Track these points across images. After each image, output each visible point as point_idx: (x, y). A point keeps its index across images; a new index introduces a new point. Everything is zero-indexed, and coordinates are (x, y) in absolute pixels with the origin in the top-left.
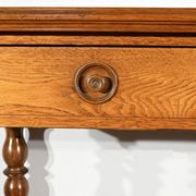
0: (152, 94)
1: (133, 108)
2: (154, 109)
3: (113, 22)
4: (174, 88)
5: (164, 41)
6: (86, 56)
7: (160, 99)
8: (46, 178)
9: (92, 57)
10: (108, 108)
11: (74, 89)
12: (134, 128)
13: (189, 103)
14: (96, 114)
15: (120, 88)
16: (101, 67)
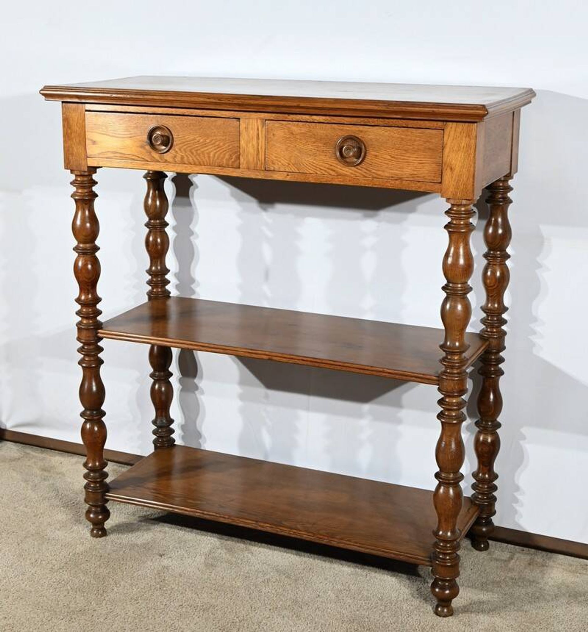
0: (194, 148)
1: (182, 158)
4: (207, 145)
5: (199, 112)
6: (154, 121)
7: (199, 152)
8: (192, 238)
9: (158, 121)
10: (168, 157)
11: (147, 143)
13: (216, 155)
14: (160, 161)
15: (175, 143)
16: (162, 129)
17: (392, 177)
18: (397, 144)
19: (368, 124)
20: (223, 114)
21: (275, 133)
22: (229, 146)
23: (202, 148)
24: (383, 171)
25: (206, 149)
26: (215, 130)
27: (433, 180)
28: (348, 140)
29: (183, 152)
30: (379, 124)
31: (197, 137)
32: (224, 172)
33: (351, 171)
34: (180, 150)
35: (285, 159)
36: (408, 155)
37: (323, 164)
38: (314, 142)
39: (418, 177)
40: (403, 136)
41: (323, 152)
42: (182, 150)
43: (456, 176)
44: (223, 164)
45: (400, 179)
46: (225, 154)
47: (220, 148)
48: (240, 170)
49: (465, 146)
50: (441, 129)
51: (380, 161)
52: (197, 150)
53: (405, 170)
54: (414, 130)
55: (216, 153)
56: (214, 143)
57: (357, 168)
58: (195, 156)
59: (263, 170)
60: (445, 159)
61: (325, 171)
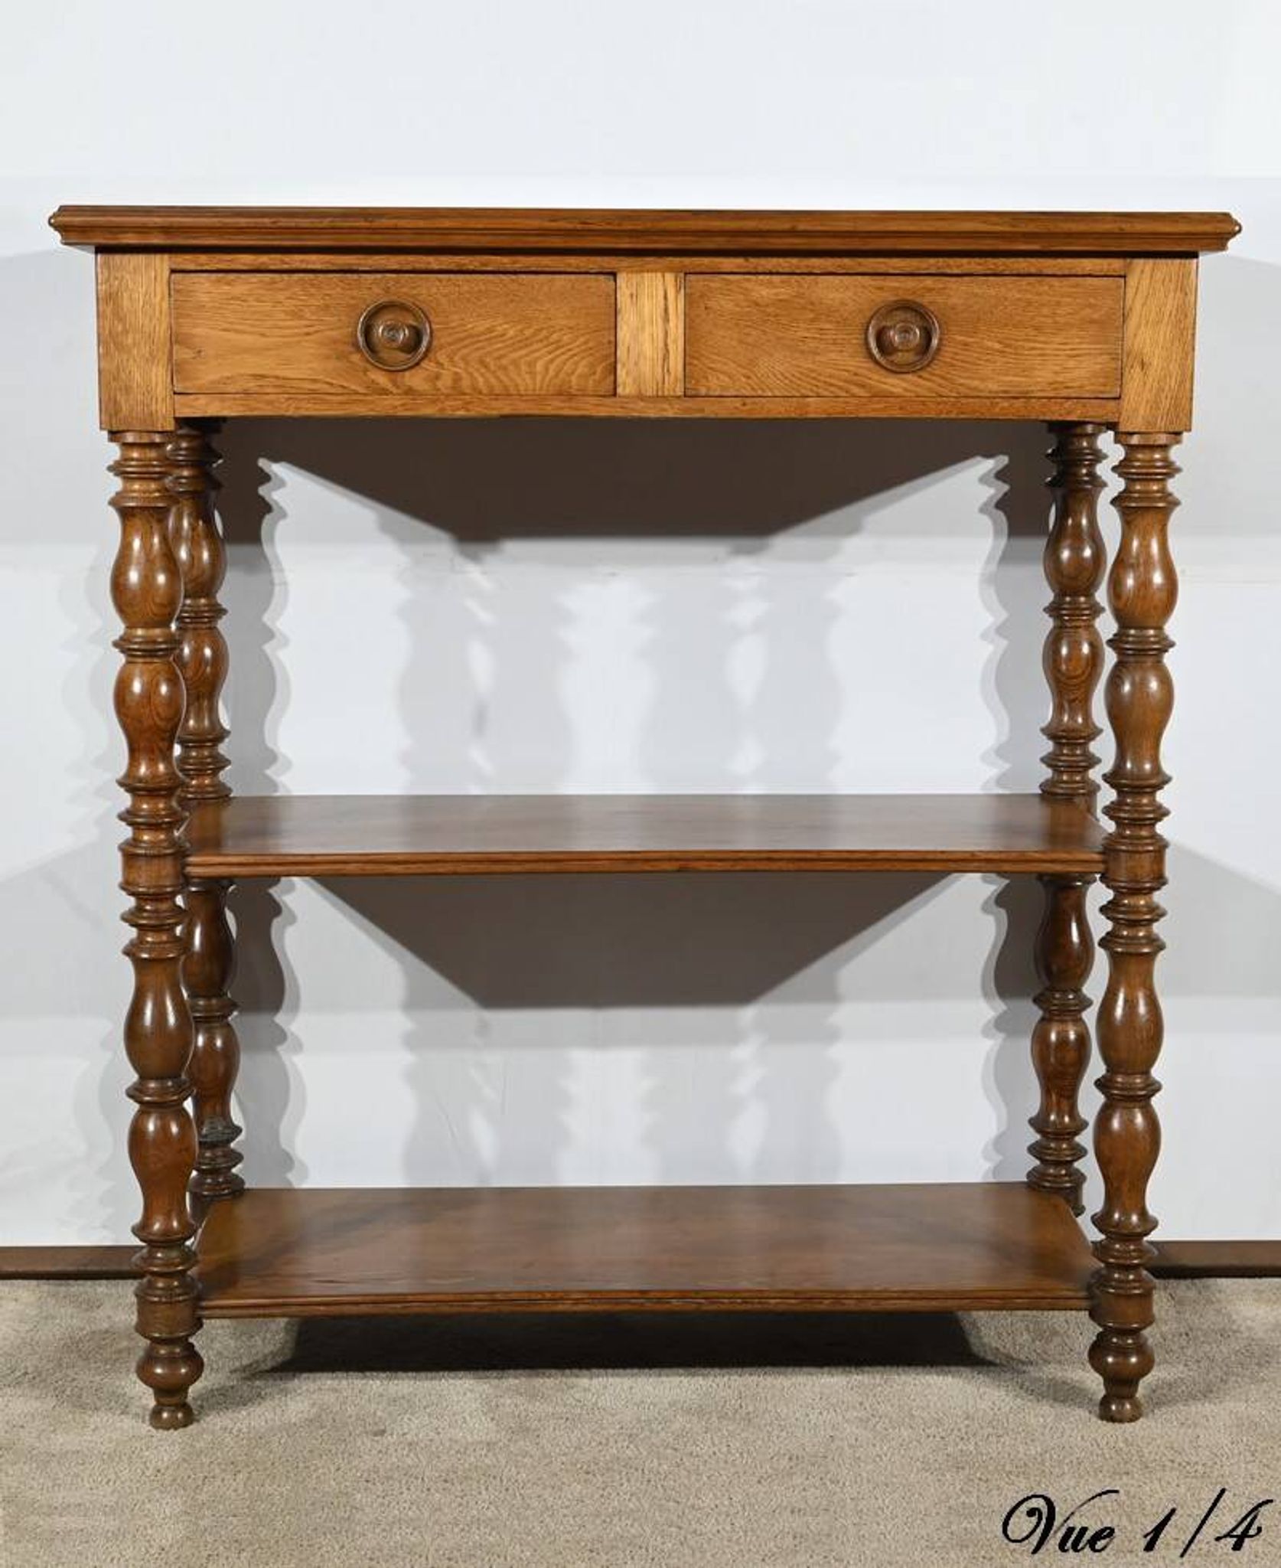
0: (489, 353)
1: (457, 378)
2: (493, 381)
3: (418, 231)
4: (525, 342)
5: (505, 261)
6: (376, 290)
7: (504, 362)
9: (387, 290)
10: (415, 379)
11: (356, 345)
12: (461, 413)
13: (552, 367)
14: (395, 391)
15: (435, 343)
16: (403, 308)
17: (1005, 392)
18: (1018, 314)
19: (949, 271)
20: (570, 265)
21: (710, 304)
22: (586, 343)
23: (515, 350)
24: (982, 380)
25: (523, 352)
26: (548, 306)
27: (1102, 392)
28: (894, 313)
29: (462, 365)
30: (972, 271)
31: (501, 325)
32: (577, 409)
33: (904, 385)
34: (451, 360)
35: (740, 366)
36: (1042, 339)
37: (836, 373)
38: (813, 320)
39: (1067, 388)
40: (1029, 296)
41: (835, 343)
42: (456, 358)
43: (1154, 380)
44: (570, 387)
45: (1026, 397)
46: (576, 364)
47: (563, 350)
48: (617, 399)
49: (1174, 312)
50: (1120, 276)
51: (976, 355)
52: (499, 358)
53: (1037, 373)
54: (1055, 281)
55: (552, 361)
56: (547, 338)
57: (920, 377)
58: (494, 372)
59: (679, 398)
60: (1128, 344)
61: (840, 388)
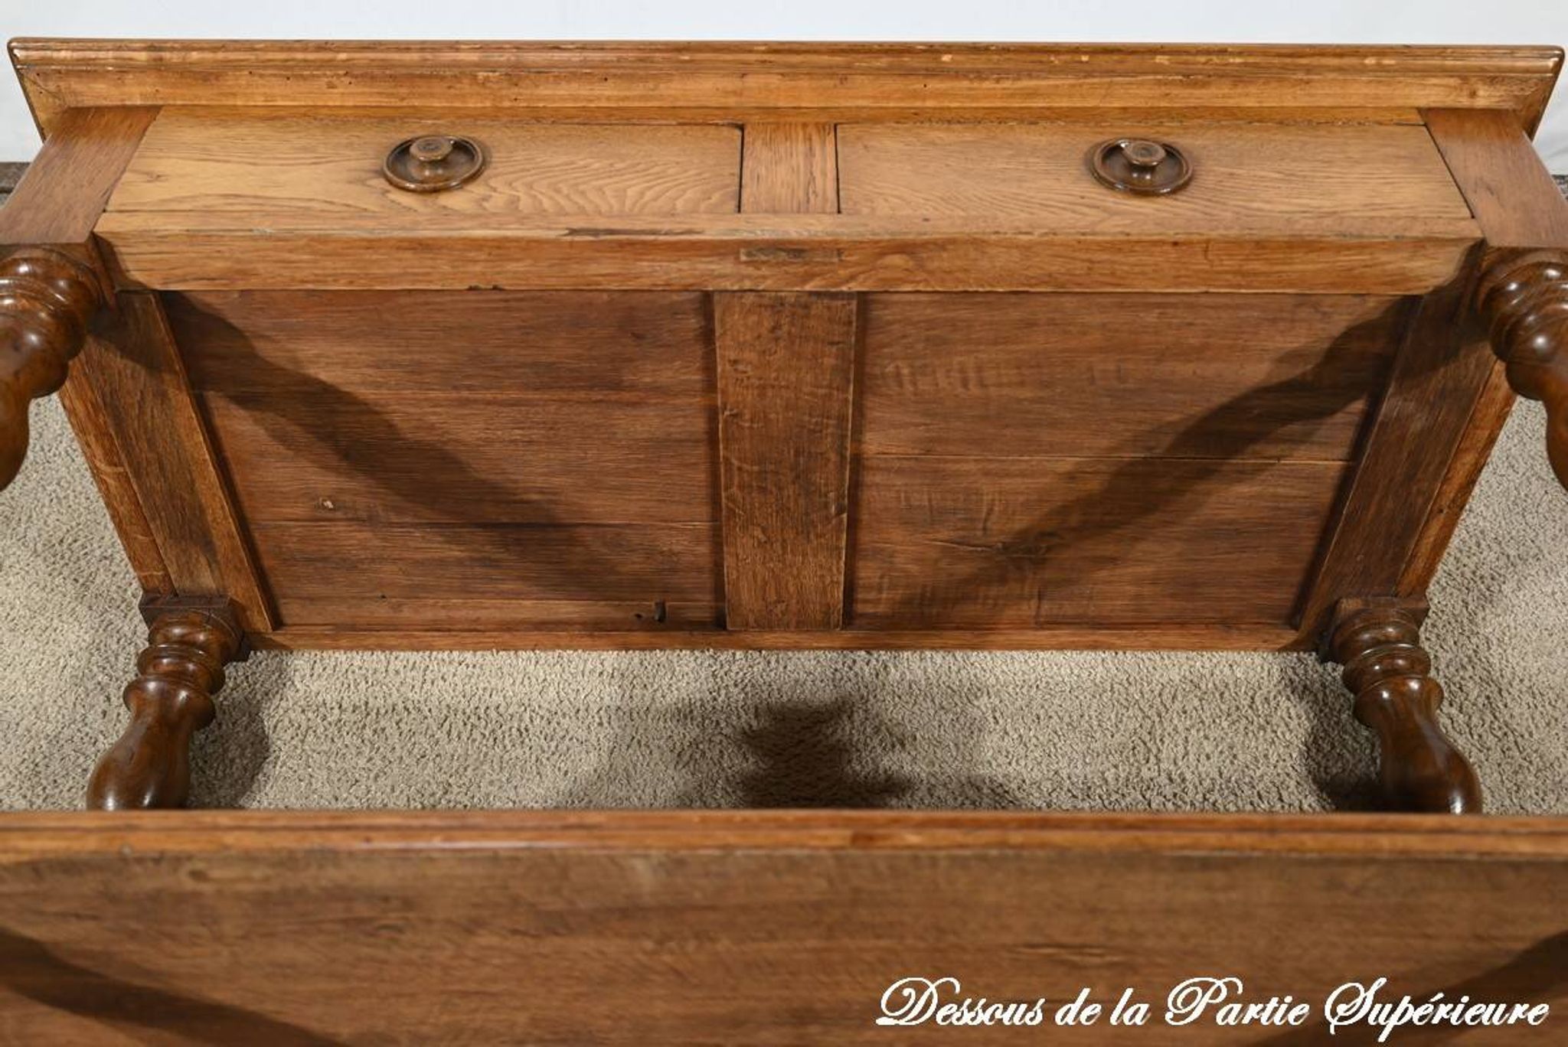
0: (564, 180)
4: (614, 173)
7: (583, 188)
10: (454, 201)
15: (489, 171)
21: (871, 144)
22: (699, 174)
23: (597, 179)
24: (1266, 202)
25: (611, 180)
26: (650, 146)
29: (524, 190)
34: (510, 185)
36: (1337, 170)
39: (1393, 209)
41: (1046, 173)
42: (517, 184)
43: (1514, 203)
46: (683, 191)
47: (666, 179)
48: (741, 215)
51: (1248, 183)
52: (577, 184)
53: (1342, 197)
55: (650, 188)
56: (644, 170)
58: (567, 196)
59: (831, 213)
